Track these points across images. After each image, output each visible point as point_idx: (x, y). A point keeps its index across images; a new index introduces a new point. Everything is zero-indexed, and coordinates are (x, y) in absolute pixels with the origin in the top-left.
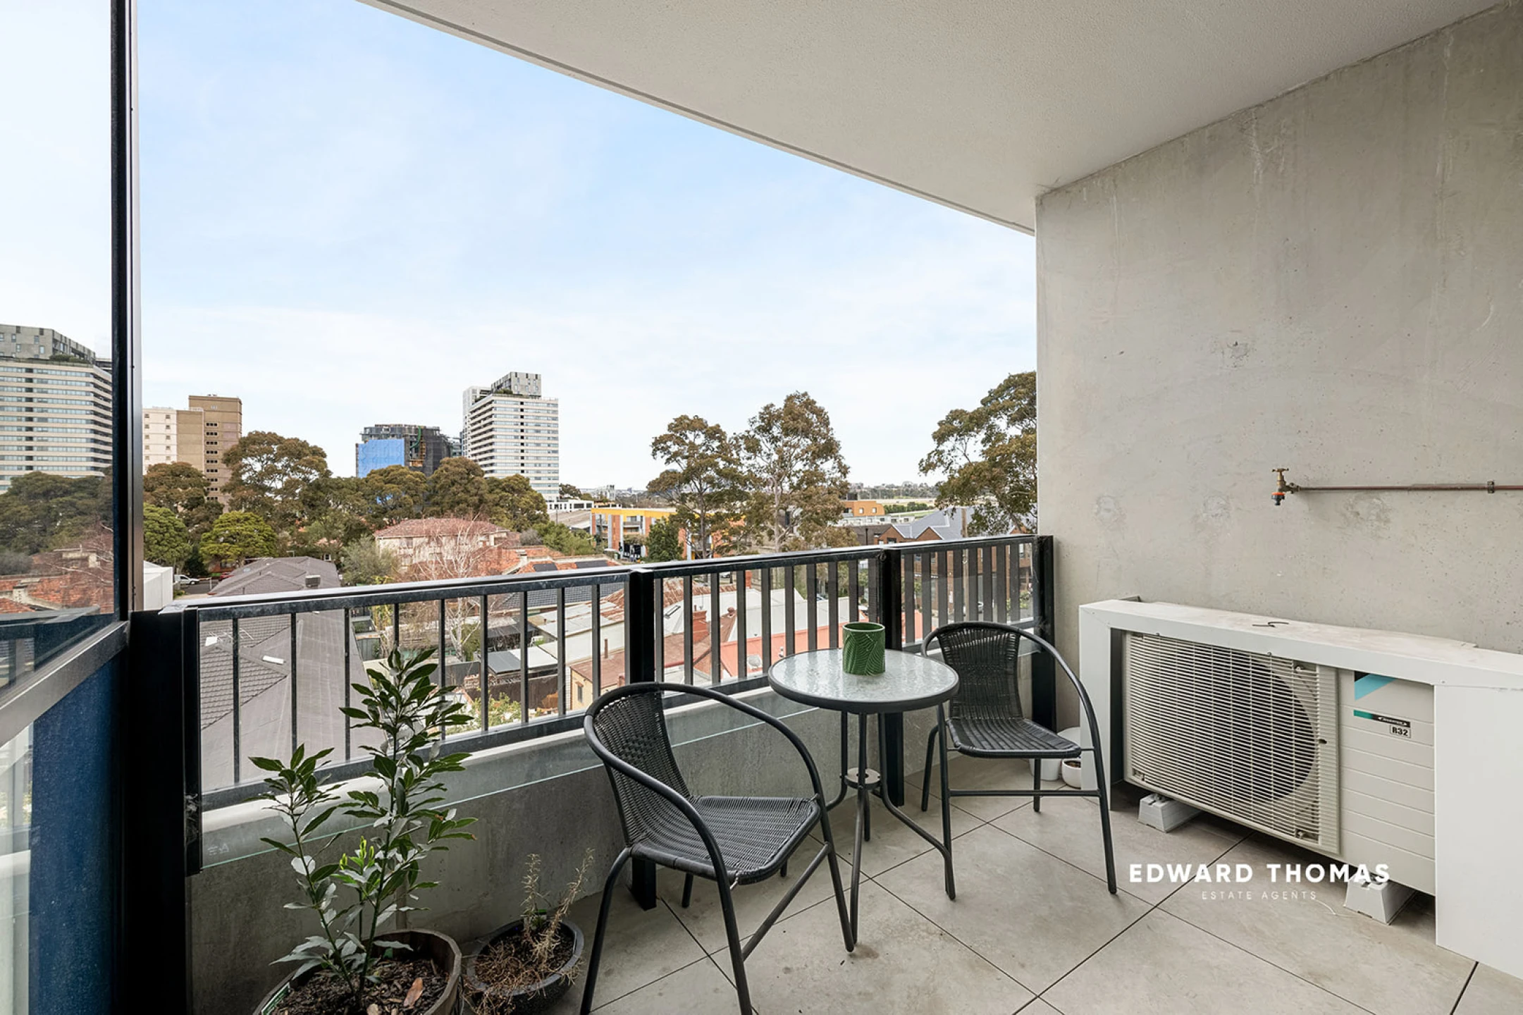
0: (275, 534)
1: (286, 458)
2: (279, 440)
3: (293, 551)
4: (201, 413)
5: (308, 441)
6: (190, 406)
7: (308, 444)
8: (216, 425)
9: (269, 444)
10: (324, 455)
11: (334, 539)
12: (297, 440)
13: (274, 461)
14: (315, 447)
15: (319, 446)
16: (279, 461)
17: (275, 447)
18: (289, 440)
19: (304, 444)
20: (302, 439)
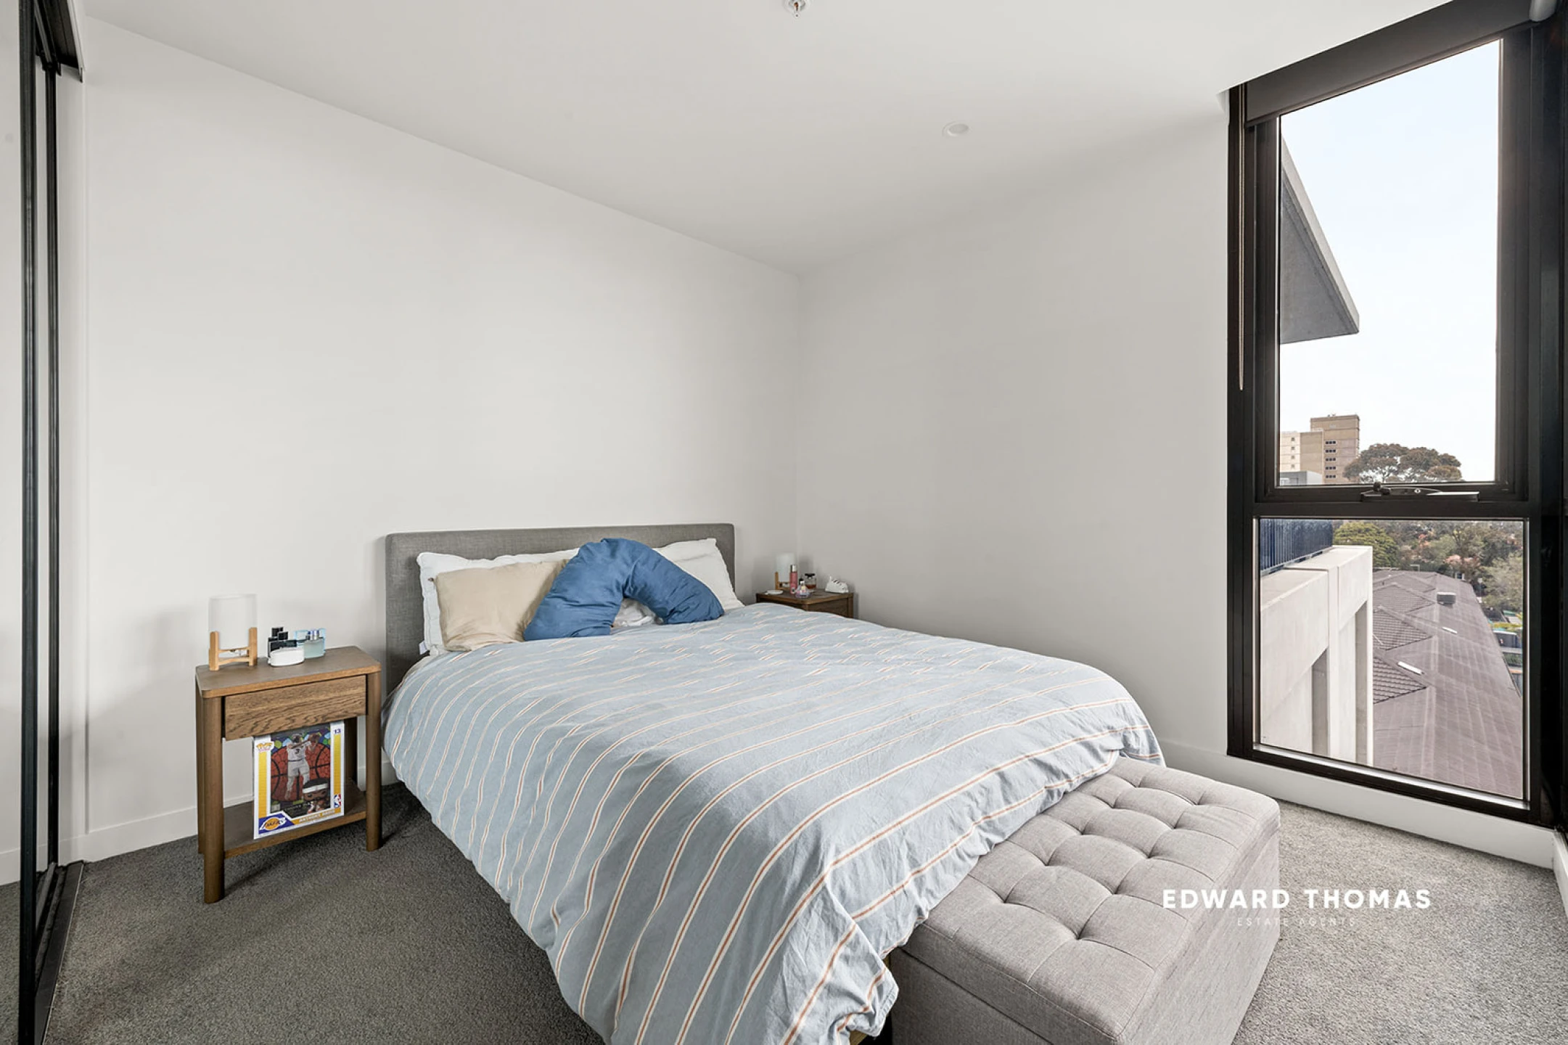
0: (1398, 546)
1: (1410, 469)
2: (1402, 451)
3: (1418, 565)
4: (1321, 433)
5: (1437, 450)
6: (1312, 428)
7: (1436, 453)
8: (1334, 442)
9: (1392, 455)
10: (1459, 465)
11: (1470, 556)
12: (1423, 449)
13: (1396, 473)
14: (1446, 455)
15: (1450, 454)
16: (1402, 472)
17: (1398, 459)
18: (1414, 449)
19: (1433, 453)
20: (1429, 447)
